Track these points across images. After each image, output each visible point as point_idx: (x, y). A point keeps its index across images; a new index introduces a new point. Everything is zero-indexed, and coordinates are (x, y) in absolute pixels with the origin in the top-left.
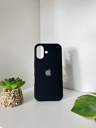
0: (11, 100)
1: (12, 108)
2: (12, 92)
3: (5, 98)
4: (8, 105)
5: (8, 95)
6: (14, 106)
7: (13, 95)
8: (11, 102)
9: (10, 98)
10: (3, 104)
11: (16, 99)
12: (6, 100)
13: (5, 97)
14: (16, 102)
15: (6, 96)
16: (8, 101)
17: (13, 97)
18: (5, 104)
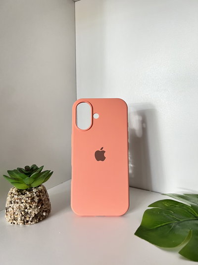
0: (36, 209)
1: (37, 224)
2: (35, 193)
3: (23, 207)
4: (31, 219)
5: (29, 201)
6: (41, 219)
7: (38, 198)
8: (36, 213)
9: (34, 204)
10: (19, 219)
11: (43, 206)
12: (26, 210)
13: (22, 205)
14: (44, 211)
15: (24, 204)
17: (38, 202)
18: (23, 218)
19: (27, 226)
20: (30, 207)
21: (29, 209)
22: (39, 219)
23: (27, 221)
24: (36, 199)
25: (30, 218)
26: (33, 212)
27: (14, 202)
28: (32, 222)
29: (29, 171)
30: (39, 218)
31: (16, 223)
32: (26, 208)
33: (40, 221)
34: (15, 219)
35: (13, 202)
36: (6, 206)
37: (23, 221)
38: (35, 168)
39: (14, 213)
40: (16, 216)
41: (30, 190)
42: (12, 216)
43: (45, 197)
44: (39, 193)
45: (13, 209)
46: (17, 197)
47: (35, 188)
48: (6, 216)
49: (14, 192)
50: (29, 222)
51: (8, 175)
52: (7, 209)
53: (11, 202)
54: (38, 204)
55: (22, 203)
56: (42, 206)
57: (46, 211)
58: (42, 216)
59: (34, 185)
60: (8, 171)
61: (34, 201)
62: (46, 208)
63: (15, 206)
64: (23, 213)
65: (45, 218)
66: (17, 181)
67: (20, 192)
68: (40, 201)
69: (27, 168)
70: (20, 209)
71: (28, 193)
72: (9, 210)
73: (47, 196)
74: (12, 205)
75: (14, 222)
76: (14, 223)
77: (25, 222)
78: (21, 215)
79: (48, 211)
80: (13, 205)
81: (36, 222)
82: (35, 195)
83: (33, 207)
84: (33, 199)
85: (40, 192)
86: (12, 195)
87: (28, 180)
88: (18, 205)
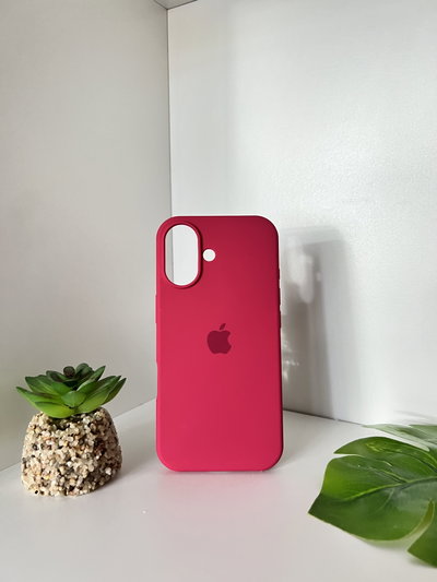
0: (91, 461)
1: (93, 493)
2: (89, 425)
3: (63, 457)
4: (79, 482)
5: (76, 443)
6: (102, 484)
7: (94, 437)
8: (92, 470)
9: (86, 451)
10: (54, 483)
11: (106, 455)
12: (69, 464)
13: (59, 452)
14: (107, 465)
15: (65, 450)
16: (76, 466)
17: (95, 446)
18: (62, 480)
19: (72, 497)
20: (78, 456)
21: (76, 461)
22: (97, 483)
23: (72, 488)
24: (91, 440)
25: (77, 480)
26: (85, 466)
27: (42, 446)
28: (81, 489)
29: (74, 378)
30: (97, 481)
31: (46, 493)
32: (70, 460)
33: (98, 487)
34: (44, 484)
35: (39, 446)
36: (24, 455)
37: (63, 486)
38: (85, 371)
39: (42, 470)
40: (46, 478)
41: (77, 419)
42: (38, 478)
43: (109, 433)
44: (97, 425)
45: (40, 461)
46: (48, 434)
47: (87, 415)
48: (22, 477)
49: (41, 423)
50: (76, 490)
51: (26, 386)
52: (25, 463)
53: (35, 447)
54: (94, 449)
55: (60, 448)
56: (103, 453)
57: (111, 466)
58: (104, 475)
59: (85, 408)
60: (28, 379)
61: (87, 444)
62: (111, 459)
63: (45, 454)
64: (62, 469)
65: (109, 480)
66: (48, 400)
67: (55, 423)
68: (99, 443)
69: (69, 372)
70: (55, 461)
71: (72, 425)
72: (32, 463)
73: (114, 432)
74: (37, 453)
75: (43, 489)
76: (42, 493)
77: (67, 490)
78: (57, 474)
79: (116, 466)
80: (39, 452)
81: (91, 490)
82: (88, 430)
83: (84, 456)
84: (83, 439)
85: (98, 423)
86: (37, 431)
87: (72, 398)
88: (51, 452)
